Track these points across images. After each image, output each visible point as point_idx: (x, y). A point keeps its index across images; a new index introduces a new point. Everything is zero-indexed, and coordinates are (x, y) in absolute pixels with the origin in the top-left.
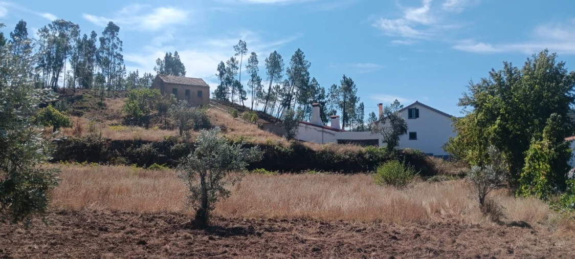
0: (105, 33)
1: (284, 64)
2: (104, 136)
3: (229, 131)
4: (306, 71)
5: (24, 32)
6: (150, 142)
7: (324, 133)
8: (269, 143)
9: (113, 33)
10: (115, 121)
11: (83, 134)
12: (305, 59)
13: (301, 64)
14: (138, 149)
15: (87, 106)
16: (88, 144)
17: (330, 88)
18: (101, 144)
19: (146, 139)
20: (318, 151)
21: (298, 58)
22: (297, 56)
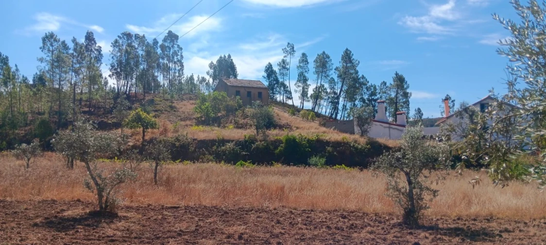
0: (165, 40)
1: (332, 64)
2: (190, 136)
3: (294, 129)
4: (355, 70)
5: (93, 42)
6: (232, 141)
7: (391, 129)
8: (345, 140)
9: (172, 41)
10: (188, 122)
11: (170, 135)
12: (353, 57)
13: (351, 62)
14: (223, 148)
15: (160, 108)
16: (177, 144)
17: (380, 85)
18: (189, 144)
19: (228, 138)
20: (395, 147)
21: (347, 57)
22: (347, 56)
